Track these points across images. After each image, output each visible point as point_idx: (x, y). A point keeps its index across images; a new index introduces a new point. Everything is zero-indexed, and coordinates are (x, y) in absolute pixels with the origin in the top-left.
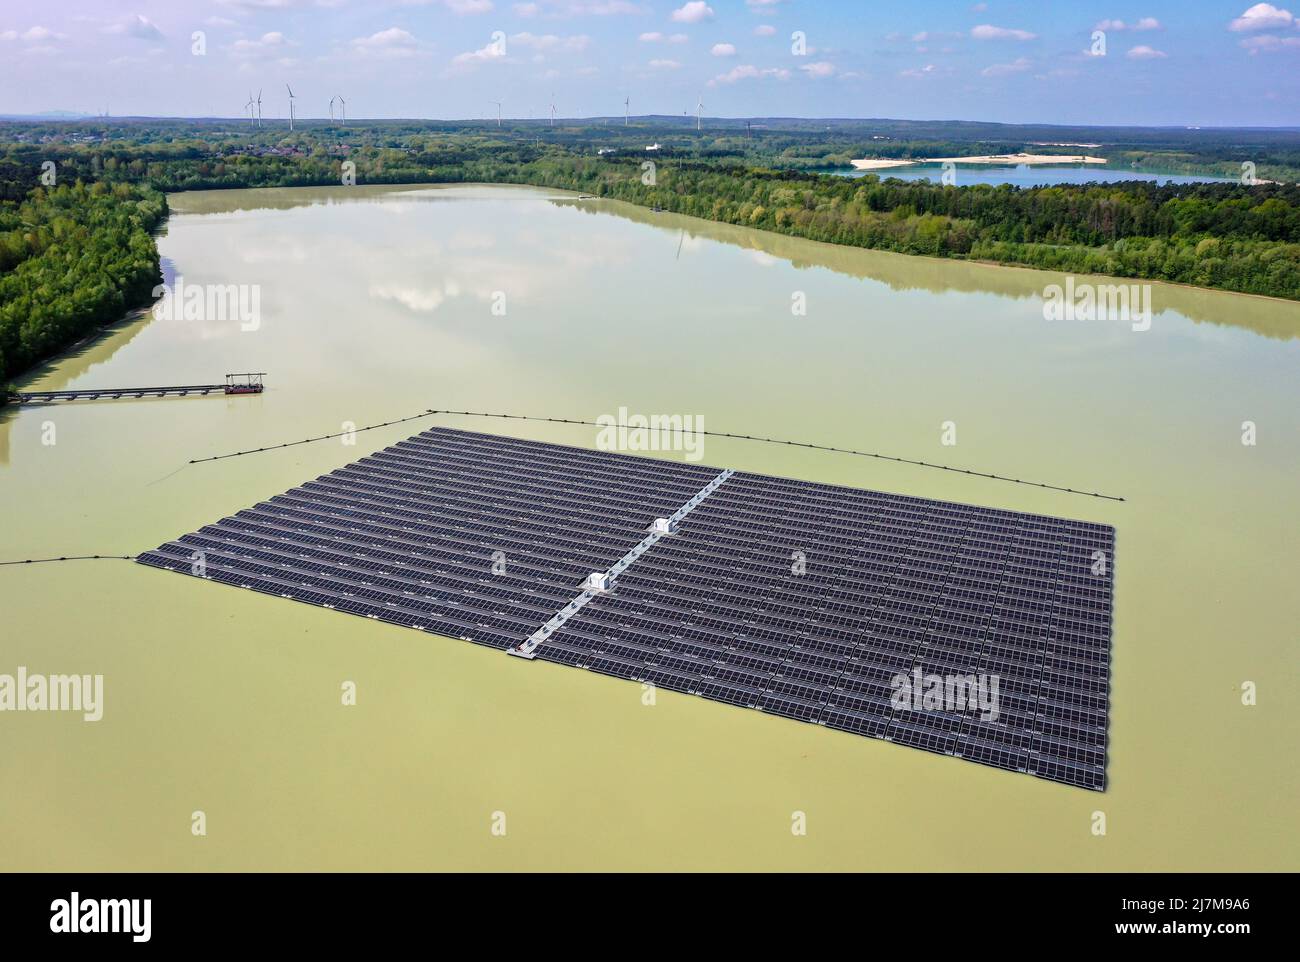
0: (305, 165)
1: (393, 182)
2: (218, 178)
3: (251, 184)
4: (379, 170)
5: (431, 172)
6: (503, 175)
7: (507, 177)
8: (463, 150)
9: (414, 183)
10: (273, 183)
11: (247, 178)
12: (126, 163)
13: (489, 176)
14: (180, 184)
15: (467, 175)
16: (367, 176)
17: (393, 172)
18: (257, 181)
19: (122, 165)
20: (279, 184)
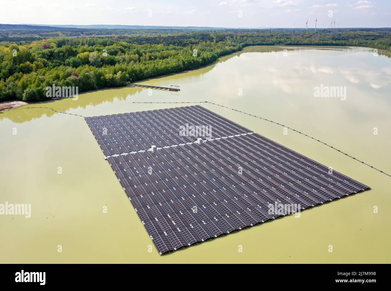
0: (293, 39)
1: (321, 45)
2: (266, 42)
3: (275, 44)
4: (317, 41)
5: (334, 42)
6: (361, 44)
7: (362, 44)
8: (355, 36)
9: (328, 45)
10: (282, 44)
11: (274, 42)
12: (242, 38)
13: (355, 44)
14: (255, 44)
15: (347, 43)
16: (312, 43)
17: (321, 42)
18: (277, 43)
19: (241, 38)
20: (284, 44)
